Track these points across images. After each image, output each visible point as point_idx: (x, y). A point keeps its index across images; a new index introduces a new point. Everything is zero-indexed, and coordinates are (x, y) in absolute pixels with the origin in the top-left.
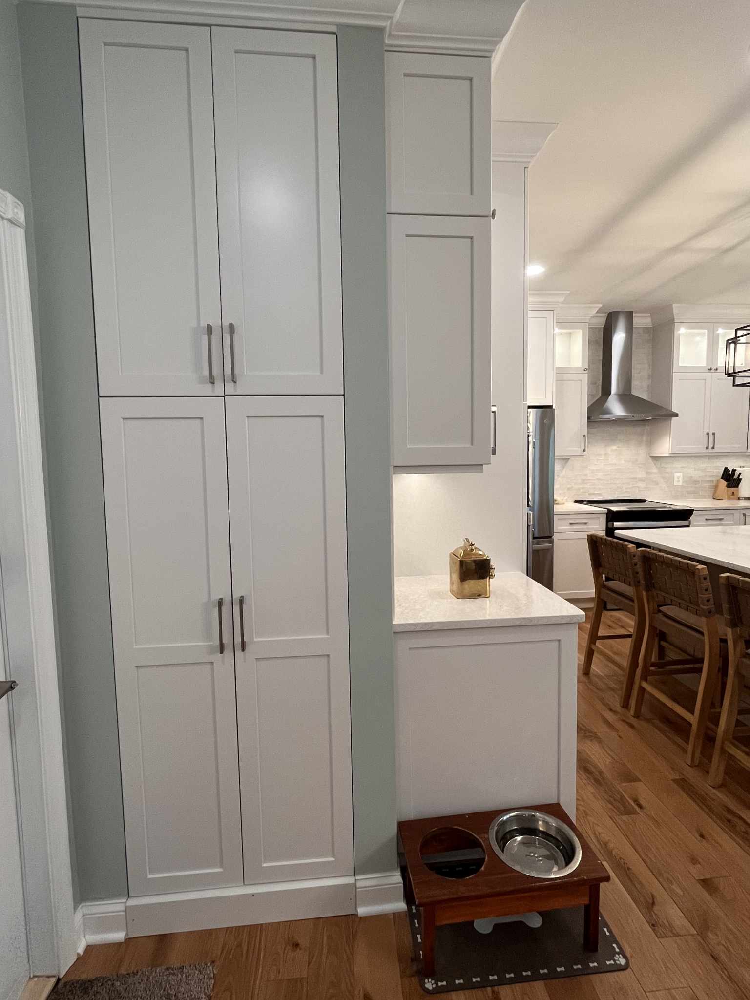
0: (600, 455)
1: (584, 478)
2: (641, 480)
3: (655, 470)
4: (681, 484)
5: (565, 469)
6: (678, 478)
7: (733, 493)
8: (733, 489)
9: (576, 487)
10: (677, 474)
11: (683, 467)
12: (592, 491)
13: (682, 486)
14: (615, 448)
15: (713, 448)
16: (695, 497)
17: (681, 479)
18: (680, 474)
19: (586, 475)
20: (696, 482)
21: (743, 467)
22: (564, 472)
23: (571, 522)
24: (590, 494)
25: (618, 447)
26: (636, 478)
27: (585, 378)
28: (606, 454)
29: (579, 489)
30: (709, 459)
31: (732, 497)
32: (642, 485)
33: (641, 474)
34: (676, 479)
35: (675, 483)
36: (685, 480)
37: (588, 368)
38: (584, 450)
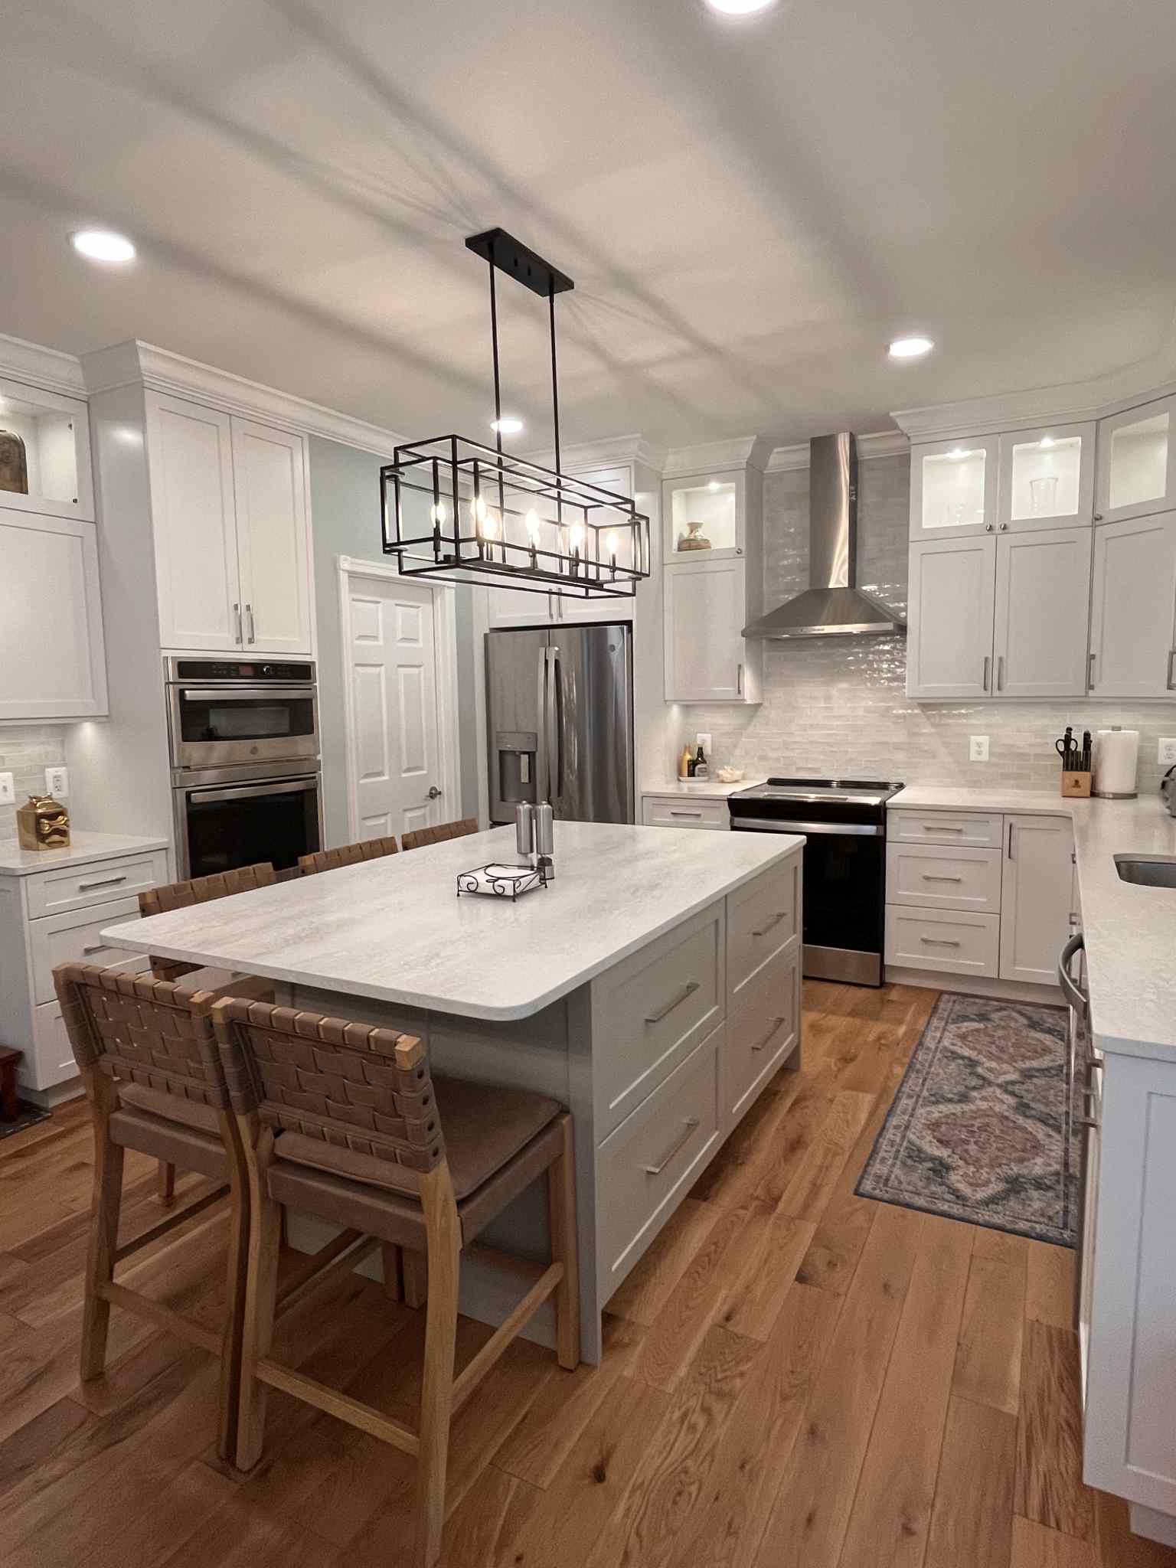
0: (815, 698)
1: (787, 739)
2: (898, 747)
3: (927, 729)
4: (985, 757)
5: (752, 723)
6: (979, 745)
7: (1077, 782)
8: (1076, 775)
9: (775, 755)
10: (975, 739)
11: (988, 726)
12: (801, 764)
13: (988, 764)
14: (844, 685)
15: (999, 688)
16: (1017, 787)
17: (985, 749)
18: (984, 739)
19: (792, 734)
20: (1022, 756)
21: (1119, 729)
22: (751, 729)
23: (676, 811)
24: (798, 769)
26: (887, 743)
27: (741, 564)
28: (828, 698)
29: (778, 760)
30: (1052, 710)
31: (1075, 791)
32: (900, 756)
33: (899, 736)
34: (973, 748)
35: (973, 757)
36: (997, 750)
37: (743, 548)
38: (739, 692)
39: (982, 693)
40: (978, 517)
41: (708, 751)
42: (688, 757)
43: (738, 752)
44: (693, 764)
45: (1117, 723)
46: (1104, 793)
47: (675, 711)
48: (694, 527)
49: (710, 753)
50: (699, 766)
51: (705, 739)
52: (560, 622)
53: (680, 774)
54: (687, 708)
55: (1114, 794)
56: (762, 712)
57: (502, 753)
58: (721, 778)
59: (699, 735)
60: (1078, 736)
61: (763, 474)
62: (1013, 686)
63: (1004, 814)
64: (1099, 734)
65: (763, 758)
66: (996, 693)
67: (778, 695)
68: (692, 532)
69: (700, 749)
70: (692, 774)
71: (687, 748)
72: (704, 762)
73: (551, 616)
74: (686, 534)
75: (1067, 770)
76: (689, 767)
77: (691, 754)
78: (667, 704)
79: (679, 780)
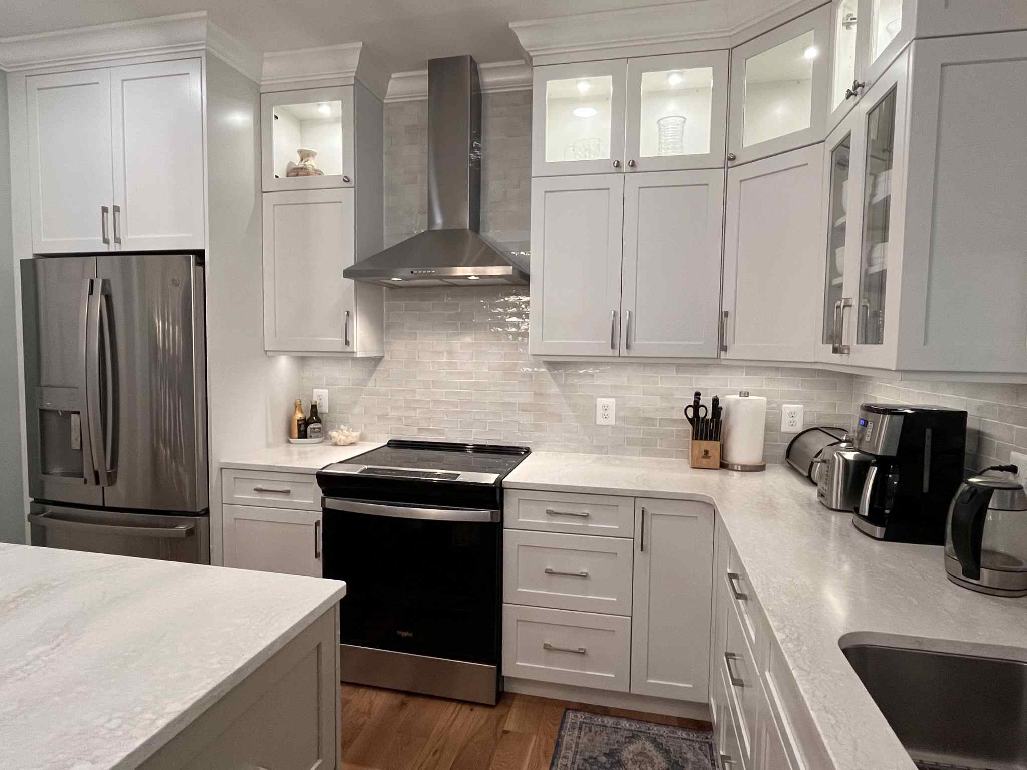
0: (439, 353)
1: (409, 397)
2: (523, 408)
3: (554, 389)
4: (612, 421)
5: (373, 378)
6: (606, 408)
7: (706, 452)
8: (705, 444)
9: (394, 414)
10: (601, 401)
11: (616, 387)
12: (424, 425)
13: (614, 428)
14: (468, 339)
15: (627, 347)
16: (644, 453)
17: (612, 412)
18: (611, 402)
19: (414, 391)
20: (648, 421)
21: (746, 394)
22: (371, 384)
23: (259, 486)
24: (421, 430)
25: (475, 339)
26: (512, 404)
27: (349, 195)
28: (450, 353)
30: (678, 371)
31: (704, 462)
32: (526, 419)
33: (525, 397)
34: (600, 411)
35: (600, 420)
36: (622, 413)
37: (352, 178)
38: (347, 343)
39: (610, 353)
40: (605, 153)
41: (324, 408)
42: (299, 415)
43: (357, 410)
44: (305, 423)
45: (744, 388)
46: (733, 465)
47: (284, 364)
48: (305, 155)
49: (327, 411)
50: (312, 426)
51: (322, 396)
52: (118, 250)
53: (290, 434)
54: (303, 359)
55: (742, 466)
56: (381, 367)
57: (43, 411)
58: (334, 440)
59: (315, 390)
60: (706, 400)
61: (382, 103)
62: (643, 344)
63: (635, 497)
64: (728, 399)
65: (383, 417)
66: (624, 352)
67: (400, 348)
68: (302, 160)
69: (314, 407)
70: (303, 435)
71: (298, 406)
72: (319, 421)
73: (106, 241)
74: (297, 162)
75: (696, 439)
76: (299, 426)
77: (302, 412)
78: (269, 355)
79: (289, 442)
